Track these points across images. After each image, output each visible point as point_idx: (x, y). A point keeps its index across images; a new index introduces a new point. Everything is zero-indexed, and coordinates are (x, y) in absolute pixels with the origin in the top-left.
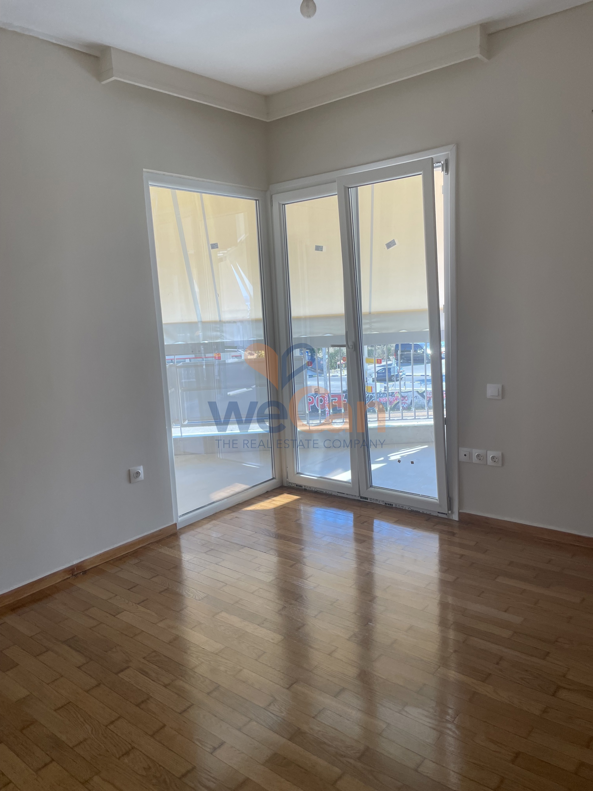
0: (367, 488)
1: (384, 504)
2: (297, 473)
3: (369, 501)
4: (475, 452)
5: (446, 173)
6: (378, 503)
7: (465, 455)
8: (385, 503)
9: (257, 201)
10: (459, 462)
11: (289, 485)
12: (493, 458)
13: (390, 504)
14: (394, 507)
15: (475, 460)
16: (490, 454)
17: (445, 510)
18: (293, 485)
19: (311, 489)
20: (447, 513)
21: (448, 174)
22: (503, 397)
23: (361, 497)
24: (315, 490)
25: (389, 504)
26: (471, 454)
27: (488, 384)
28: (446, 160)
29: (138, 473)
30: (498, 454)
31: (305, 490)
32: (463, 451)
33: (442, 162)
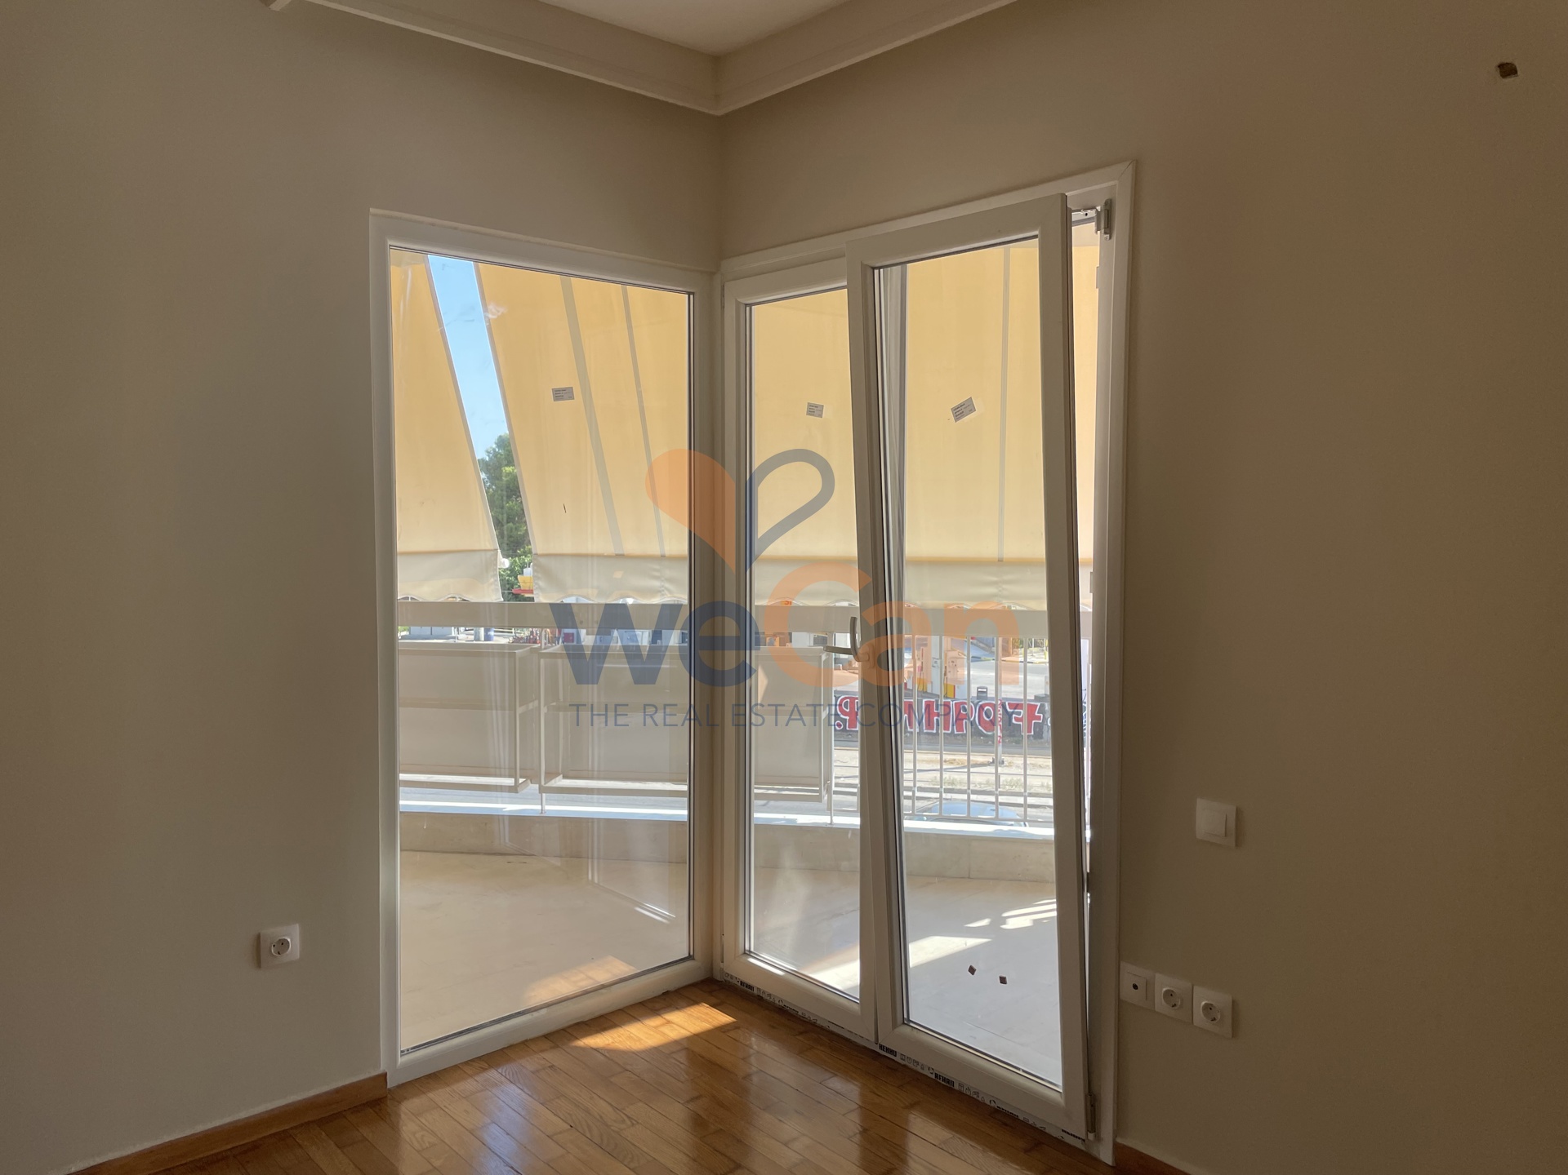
0: (895, 1026)
1: (933, 1076)
2: (745, 953)
3: (897, 1059)
4: (1163, 983)
5: (1105, 236)
6: (919, 1069)
7: (1135, 987)
8: (936, 1075)
9: (692, 296)
10: (1120, 1002)
11: (726, 978)
12: (1208, 1008)
13: (948, 1081)
14: (957, 1091)
15: (1160, 1004)
16: (1202, 997)
17: (1078, 1126)
18: (735, 982)
19: (771, 1000)
20: (1084, 1137)
21: (1110, 238)
22: (1238, 842)
23: (881, 1047)
24: (781, 1004)
25: (944, 1080)
26: (1150, 985)
27: (1199, 800)
28: (1106, 204)
29: (283, 944)
30: (1221, 999)
31: (760, 998)
32: (1131, 973)
33: (1099, 208)
